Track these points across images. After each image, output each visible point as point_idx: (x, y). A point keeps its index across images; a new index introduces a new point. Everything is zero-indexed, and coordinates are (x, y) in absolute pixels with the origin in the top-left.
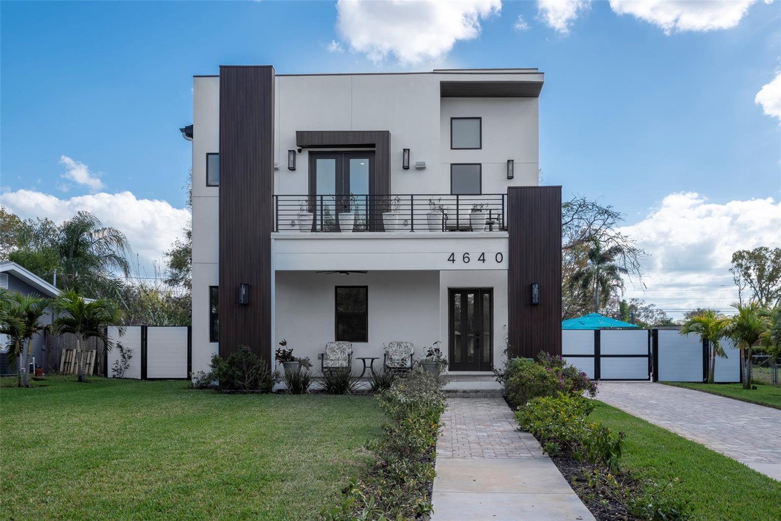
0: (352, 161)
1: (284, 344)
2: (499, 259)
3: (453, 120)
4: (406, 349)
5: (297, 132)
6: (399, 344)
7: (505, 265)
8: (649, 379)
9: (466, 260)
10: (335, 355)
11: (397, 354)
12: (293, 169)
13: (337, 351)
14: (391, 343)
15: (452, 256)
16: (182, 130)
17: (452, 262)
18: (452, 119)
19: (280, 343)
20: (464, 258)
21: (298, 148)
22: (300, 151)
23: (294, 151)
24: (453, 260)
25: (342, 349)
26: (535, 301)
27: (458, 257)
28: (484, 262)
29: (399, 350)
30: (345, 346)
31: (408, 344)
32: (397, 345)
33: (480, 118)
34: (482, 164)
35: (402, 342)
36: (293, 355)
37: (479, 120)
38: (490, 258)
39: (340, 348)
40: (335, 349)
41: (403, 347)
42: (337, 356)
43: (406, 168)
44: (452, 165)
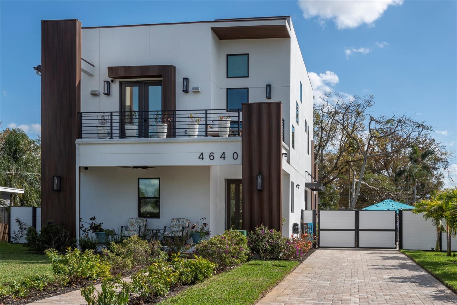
0: (151, 88)
1: (94, 219)
2: (235, 156)
3: (229, 57)
4: (183, 223)
5: (108, 67)
6: (178, 220)
7: (239, 161)
8: (396, 248)
9: (212, 158)
10: (133, 227)
11: (176, 227)
12: (108, 94)
13: (135, 224)
14: (173, 219)
15: (202, 155)
16: (35, 68)
17: (201, 159)
18: (228, 55)
19: (90, 219)
20: (210, 156)
21: (111, 79)
22: (112, 81)
23: (108, 82)
24: (202, 158)
25: (138, 223)
26: (259, 188)
27: (206, 156)
28: (224, 159)
29: (178, 224)
30: (141, 221)
31: (184, 220)
32: (177, 220)
33: (248, 55)
34: (250, 89)
35: (180, 219)
36: (103, 227)
37: (247, 56)
38: (229, 156)
39: (137, 222)
40: (134, 223)
41: (181, 222)
42: (135, 228)
43: (186, 91)
44: (227, 89)
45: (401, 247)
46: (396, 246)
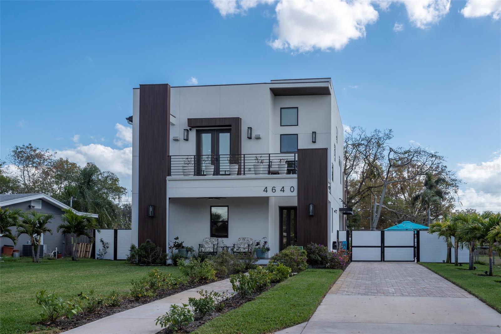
0: (221, 135)
1: (177, 238)
2: (292, 190)
3: (282, 109)
4: (248, 241)
5: (188, 119)
6: (244, 239)
7: (295, 194)
8: (414, 261)
9: (274, 191)
10: (208, 245)
11: (242, 244)
12: (187, 140)
13: (209, 243)
14: (240, 238)
16: (127, 119)
17: (266, 192)
18: (281, 108)
19: (175, 239)
20: (272, 190)
21: (190, 128)
22: (190, 129)
23: (187, 130)
25: (212, 242)
26: (311, 214)
27: (269, 189)
28: (283, 192)
29: (244, 242)
30: (213, 240)
31: (249, 239)
32: (243, 239)
33: (297, 108)
34: (298, 135)
35: (246, 238)
36: (184, 245)
37: (297, 109)
38: (287, 189)
39: (211, 241)
40: (208, 241)
41: (246, 240)
42: (209, 246)
43: (250, 138)
44: (281, 135)
45: (418, 260)
46: (415, 259)
